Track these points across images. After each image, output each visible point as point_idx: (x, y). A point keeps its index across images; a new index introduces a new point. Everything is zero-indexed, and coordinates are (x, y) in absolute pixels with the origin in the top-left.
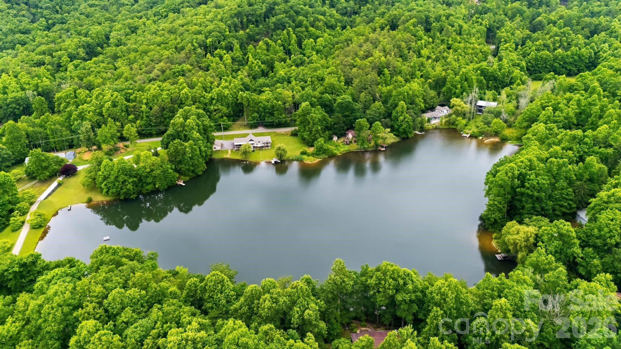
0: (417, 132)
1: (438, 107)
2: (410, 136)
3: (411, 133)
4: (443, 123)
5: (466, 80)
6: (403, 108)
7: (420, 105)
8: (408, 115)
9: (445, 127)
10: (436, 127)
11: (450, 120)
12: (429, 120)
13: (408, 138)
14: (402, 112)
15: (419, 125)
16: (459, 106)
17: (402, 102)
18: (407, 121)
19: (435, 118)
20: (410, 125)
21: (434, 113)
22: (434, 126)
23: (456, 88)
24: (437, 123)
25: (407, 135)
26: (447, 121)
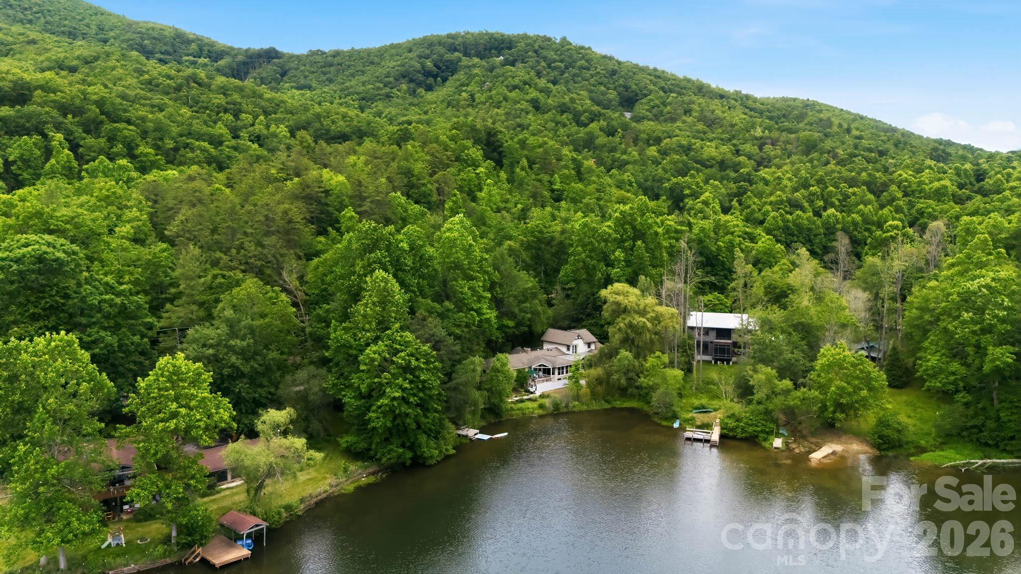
0: (471, 432)
1: (553, 334)
2: (431, 450)
3: (436, 434)
4: (585, 390)
5: (639, 234)
6: (385, 300)
7: (479, 312)
8: (409, 336)
9: (595, 406)
10: (556, 406)
11: (609, 374)
12: (522, 382)
13: (418, 463)
14: (383, 325)
15: (479, 397)
16: (643, 313)
17: (380, 273)
18: (406, 369)
19: (547, 371)
20: (424, 387)
21: (538, 352)
22: (547, 402)
23: (610, 265)
24: (556, 391)
25: (413, 447)
26: (599, 381)
